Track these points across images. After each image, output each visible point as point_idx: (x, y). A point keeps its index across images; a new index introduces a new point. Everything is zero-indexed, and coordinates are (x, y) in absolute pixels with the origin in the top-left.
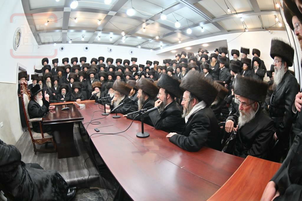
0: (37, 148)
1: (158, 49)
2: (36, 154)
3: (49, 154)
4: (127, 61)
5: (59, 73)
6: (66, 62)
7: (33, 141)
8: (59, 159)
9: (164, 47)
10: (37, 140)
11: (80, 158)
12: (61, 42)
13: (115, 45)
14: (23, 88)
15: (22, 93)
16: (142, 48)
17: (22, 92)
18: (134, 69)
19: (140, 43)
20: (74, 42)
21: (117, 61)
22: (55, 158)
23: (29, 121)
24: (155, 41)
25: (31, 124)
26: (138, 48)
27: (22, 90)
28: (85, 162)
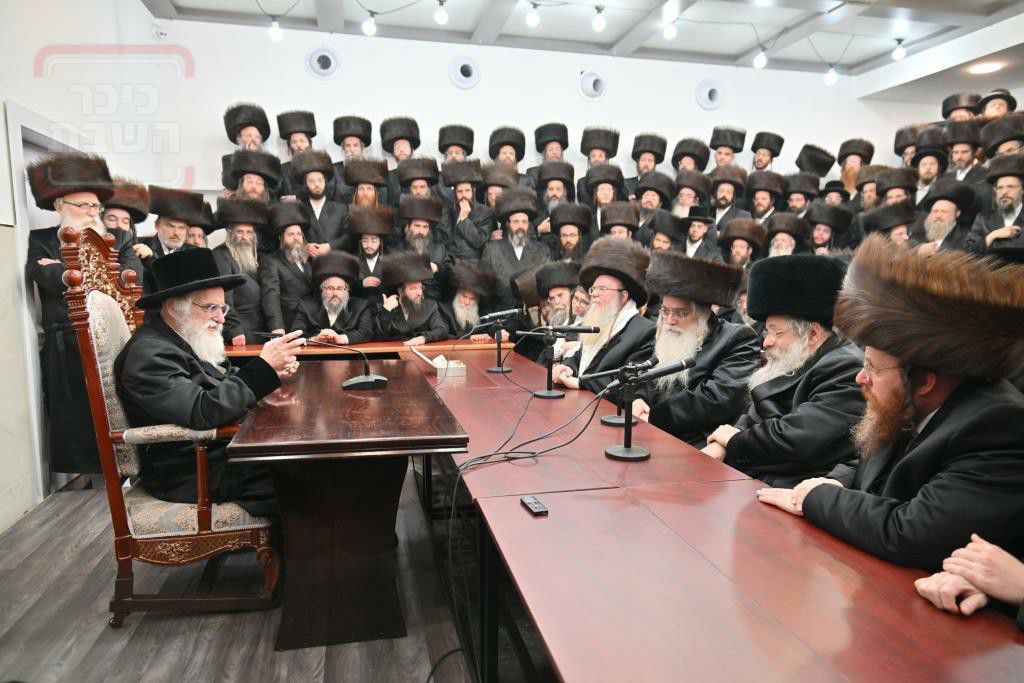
0: (138, 586)
1: (880, 58)
2: (116, 625)
3: (219, 621)
4: (690, 149)
5: (360, 193)
6: (352, 141)
7: (126, 546)
8: (278, 653)
9: (914, 48)
10: (152, 543)
11: (409, 647)
12: (311, 23)
13: (620, 55)
14: (82, 258)
15: (78, 289)
16: (776, 63)
17: (74, 282)
18: (726, 191)
19: (764, 33)
20: (388, 30)
21: (641, 148)
22: (255, 642)
23: (120, 440)
24: (864, 14)
25: (133, 456)
26: (749, 65)
27: (79, 269)
28: (432, 673)
